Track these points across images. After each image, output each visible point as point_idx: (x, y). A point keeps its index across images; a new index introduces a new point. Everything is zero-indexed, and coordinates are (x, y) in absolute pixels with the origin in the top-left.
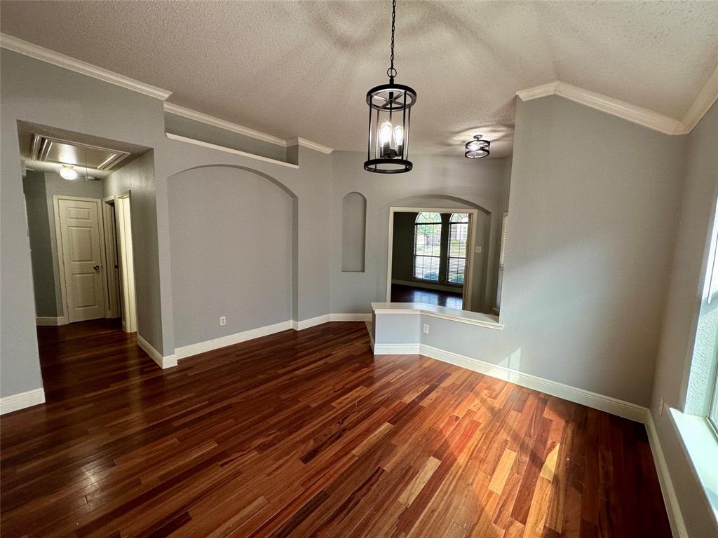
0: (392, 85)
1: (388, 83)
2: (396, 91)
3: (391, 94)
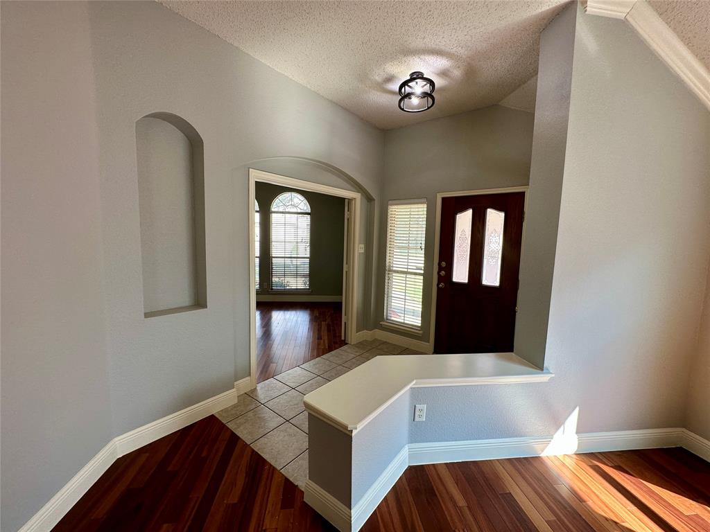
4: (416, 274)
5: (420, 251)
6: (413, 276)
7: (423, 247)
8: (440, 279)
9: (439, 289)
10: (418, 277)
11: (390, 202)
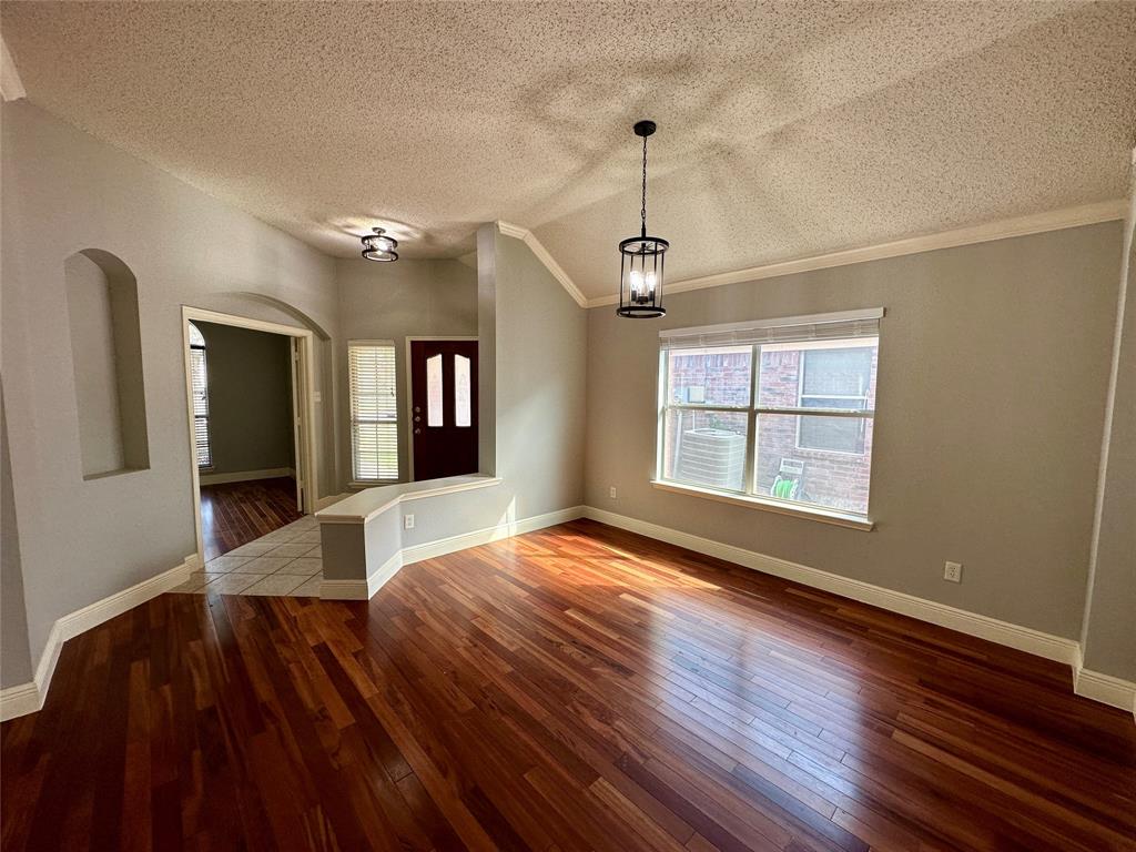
0: (644, 238)
1: (640, 236)
2: (648, 243)
3: (644, 245)
4: (388, 422)
5: (391, 397)
6: (386, 425)
7: (394, 392)
8: (416, 425)
9: (415, 436)
10: (390, 425)
11: (350, 342)
